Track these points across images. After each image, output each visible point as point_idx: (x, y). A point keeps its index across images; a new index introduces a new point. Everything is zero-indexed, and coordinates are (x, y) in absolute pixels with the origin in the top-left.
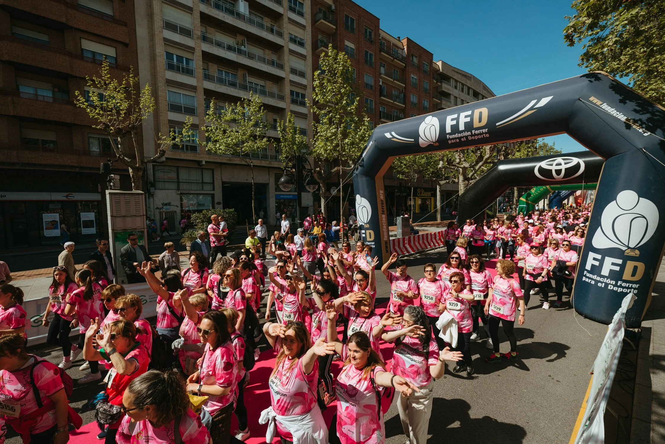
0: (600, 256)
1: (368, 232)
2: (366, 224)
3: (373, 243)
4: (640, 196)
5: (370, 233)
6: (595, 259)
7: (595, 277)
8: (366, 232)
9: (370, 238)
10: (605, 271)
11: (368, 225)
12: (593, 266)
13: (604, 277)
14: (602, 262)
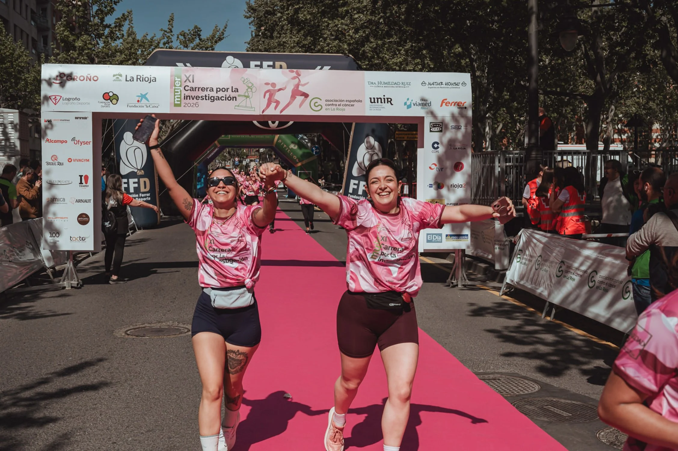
0: (357, 181)
1: (142, 180)
2: (140, 170)
3: (148, 195)
4: (375, 141)
5: (145, 182)
6: (354, 184)
7: (355, 197)
8: (139, 180)
9: (145, 188)
10: (360, 192)
11: (143, 171)
12: (353, 189)
13: (359, 195)
14: (358, 185)
